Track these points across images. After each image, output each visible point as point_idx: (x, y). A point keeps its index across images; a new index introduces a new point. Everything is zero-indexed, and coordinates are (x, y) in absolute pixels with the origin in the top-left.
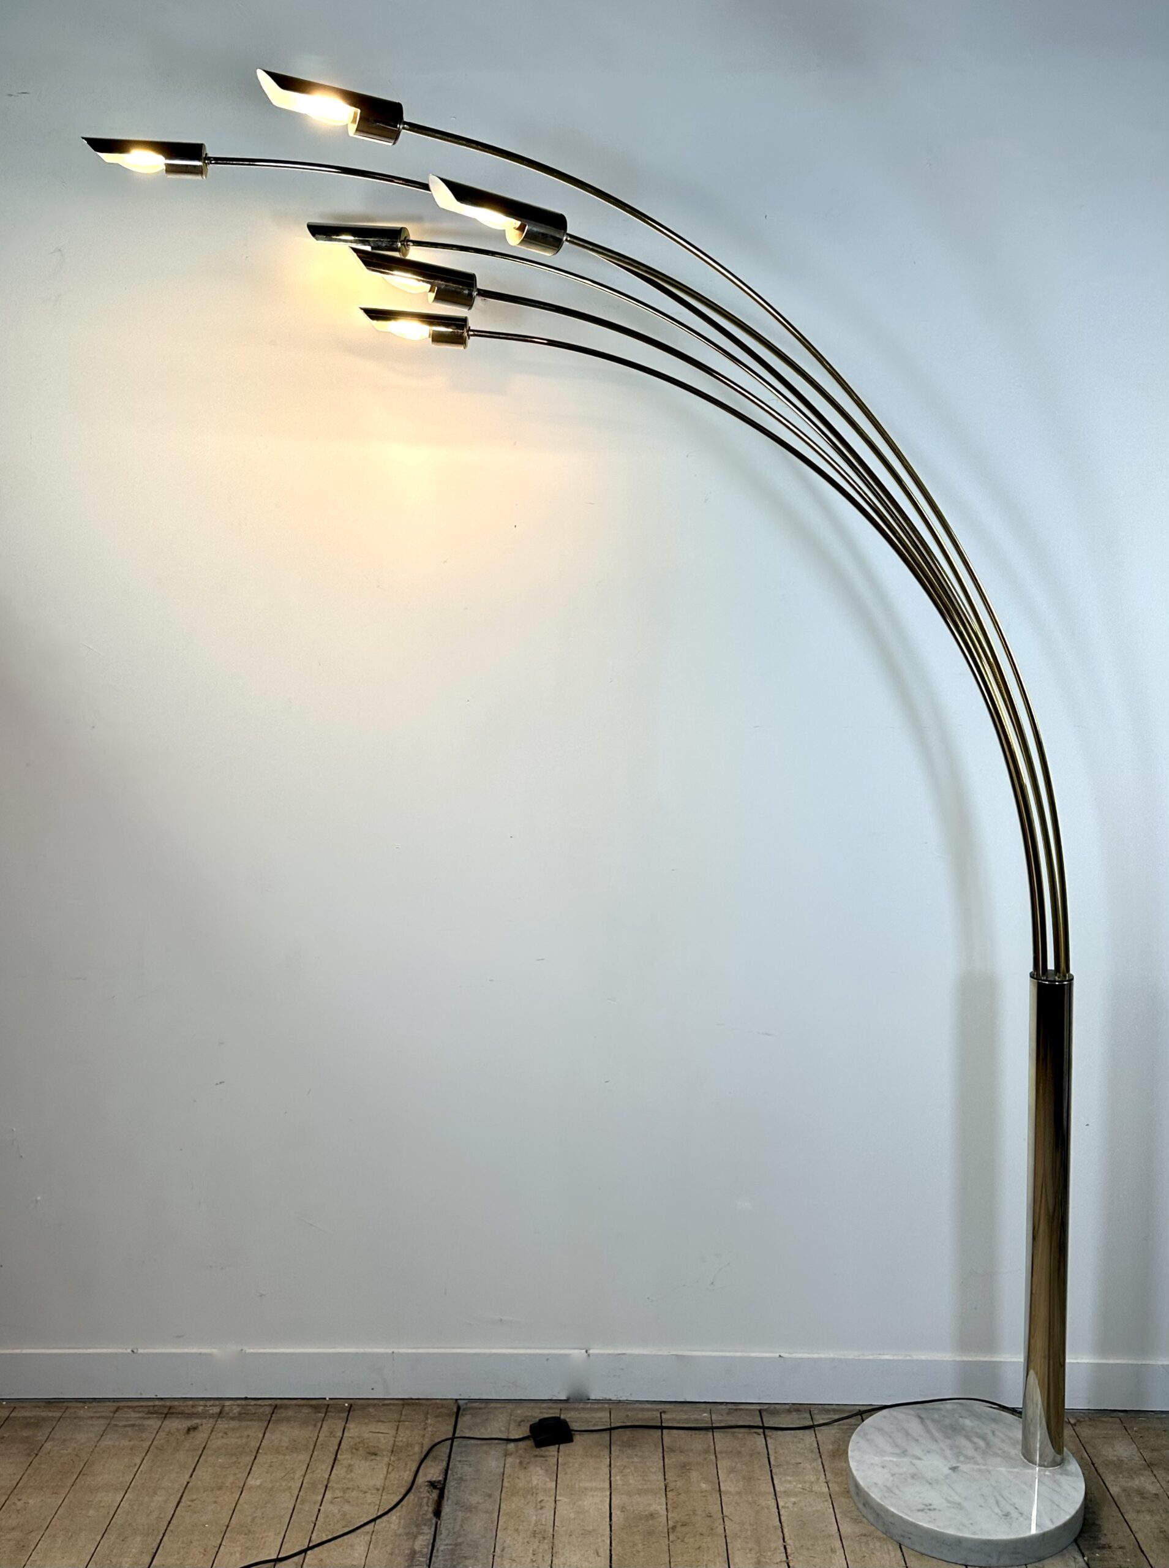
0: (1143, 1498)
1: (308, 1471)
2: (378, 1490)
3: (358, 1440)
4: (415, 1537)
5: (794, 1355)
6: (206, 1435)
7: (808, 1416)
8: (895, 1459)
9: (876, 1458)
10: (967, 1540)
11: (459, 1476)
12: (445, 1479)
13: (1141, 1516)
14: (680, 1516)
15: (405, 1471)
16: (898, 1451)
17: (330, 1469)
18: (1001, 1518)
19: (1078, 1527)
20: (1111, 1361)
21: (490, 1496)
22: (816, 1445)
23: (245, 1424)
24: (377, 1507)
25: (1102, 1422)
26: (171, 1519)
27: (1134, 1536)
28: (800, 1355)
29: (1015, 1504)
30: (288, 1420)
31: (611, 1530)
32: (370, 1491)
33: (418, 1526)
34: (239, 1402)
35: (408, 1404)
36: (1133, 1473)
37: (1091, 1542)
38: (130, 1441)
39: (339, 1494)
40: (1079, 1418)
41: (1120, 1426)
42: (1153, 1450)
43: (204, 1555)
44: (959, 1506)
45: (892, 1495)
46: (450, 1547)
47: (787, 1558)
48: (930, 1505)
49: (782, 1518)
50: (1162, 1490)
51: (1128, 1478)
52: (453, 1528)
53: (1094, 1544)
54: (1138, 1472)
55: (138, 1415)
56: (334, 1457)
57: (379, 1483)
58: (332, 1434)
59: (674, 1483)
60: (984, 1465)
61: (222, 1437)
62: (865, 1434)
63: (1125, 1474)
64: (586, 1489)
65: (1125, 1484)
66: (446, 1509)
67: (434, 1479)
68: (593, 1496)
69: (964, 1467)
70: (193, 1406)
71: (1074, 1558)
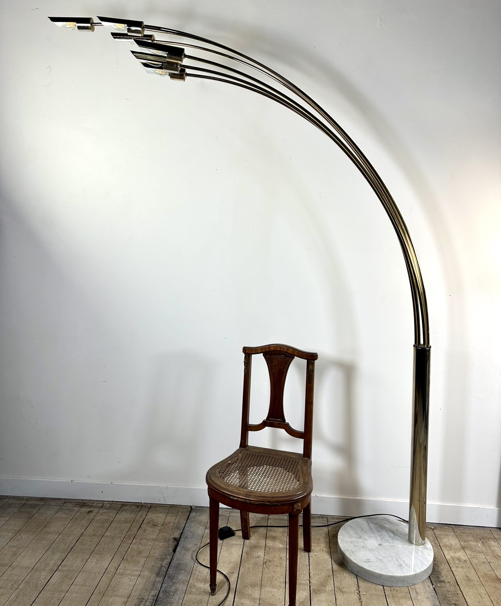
0: (460, 561)
1: (129, 531)
2: (154, 540)
3: (151, 520)
4: (164, 560)
5: (321, 496)
6: (95, 514)
7: (326, 520)
8: (356, 540)
9: (349, 539)
10: (383, 575)
11: (186, 536)
12: (180, 537)
13: (458, 569)
14: (269, 558)
15: (166, 533)
16: (358, 536)
17: (137, 530)
18: (398, 567)
19: (430, 572)
20: (449, 505)
21: (196, 545)
22: (327, 532)
23: (110, 511)
24: (152, 547)
25: (445, 529)
26: (73, 547)
27: (455, 577)
28: (324, 496)
29: (404, 560)
30: (126, 510)
31: (241, 562)
32: (150, 540)
33: (165, 555)
34: (110, 502)
35: (172, 507)
36: (456, 550)
37: (436, 579)
38: (66, 515)
39: (138, 540)
40: (436, 527)
41: (452, 531)
42: (465, 542)
43: (82, 562)
44: (381, 561)
45: (354, 555)
46: (176, 565)
47: (310, 578)
48: (369, 560)
49: (310, 561)
50: (468, 558)
51: (454, 552)
52: (179, 557)
53: (438, 580)
54: (458, 550)
55: (72, 505)
56: (140, 526)
57: (154, 537)
58: (141, 517)
59: (269, 544)
60: (392, 544)
61: (100, 516)
62: (345, 529)
63: (453, 551)
64: (234, 544)
65: (452, 555)
66: (178, 549)
67: (176, 537)
68: (236, 547)
69: (384, 544)
70: (93, 503)
71: (429, 586)
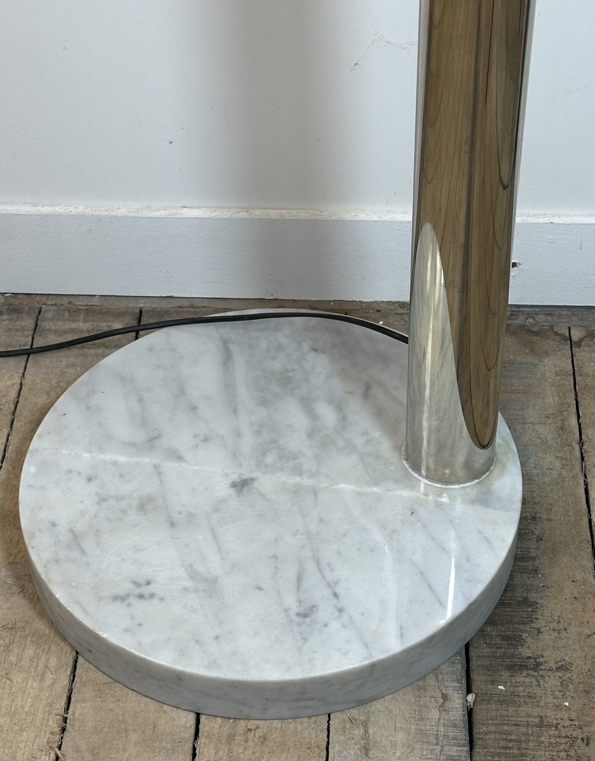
8: (122, 459)
9: (86, 455)
18: (292, 621)
22: (13, 394)
53: (505, 655)
69: (264, 482)
71: (445, 697)
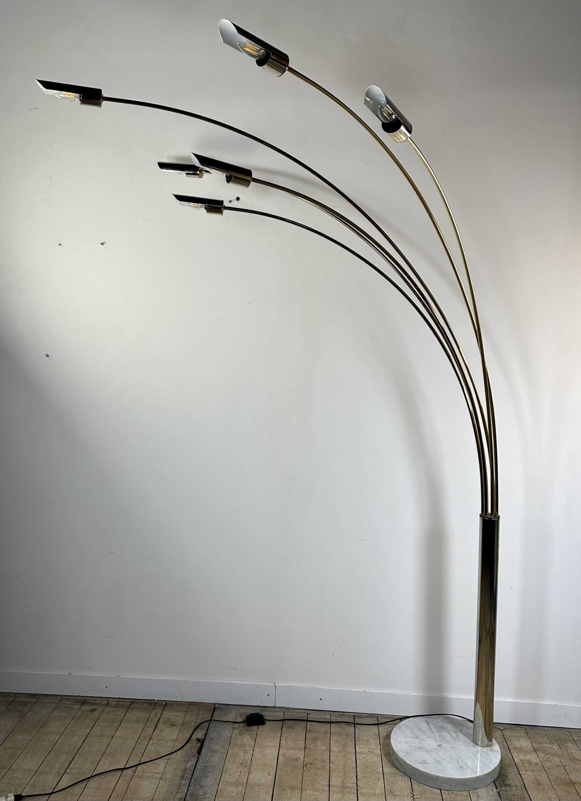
0: (530, 764)
1: (143, 731)
2: (173, 741)
3: (167, 719)
4: (187, 762)
5: (370, 691)
6: (99, 713)
7: (376, 719)
8: (412, 740)
9: (404, 739)
10: (441, 777)
11: (211, 737)
12: (205, 738)
13: (528, 773)
14: (310, 760)
15: (187, 734)
16: (414, 736)
17: (153, 730)
18: (459, 768)
19: (496, 776)
20: (522, 701)
21: (224, 746)
22: (378, 732)
23: (117, 709)
24: (172, 748)
25: (517, 729)
26: (80, 748)
27: (523, 781)
28: (373, 691)
29: (466, 763)
30: (137, 708)
31: (277, 764)
32: (169, 741)
33: (189, 757)
34: (116, 700)
35: (192, 705)
36: (527, 753)
37: (502, 783)
38: (65, 714)
39: (156, 741)
40: (505, 727)
41: (525, 732)
42: (538, 744)
43: (92, 764)
44: (439, 762)
45: (409, 755)
46: (203, 767)
47: (357, 781)
48: (426, 761)
49: (357, 764)
50: (540, 761)
51: (524, 755)
52: (205, 760)
53: (503, 783)
54: (529, 753)
55: (70, 703)
56: (155, 726)
57: (174, 738)
58: (156, 715)
59: (309, 746)
60: (454, 745)
61: (107, 714)
62: (400, 728)
63: (523, 753)
64: (268, 746)
65: (522, 758)
66: (203, 751)
67: (199, 738)
68: (271, 749)
69: (444, 745)
70: (95, 700)
71: (492, 789)
